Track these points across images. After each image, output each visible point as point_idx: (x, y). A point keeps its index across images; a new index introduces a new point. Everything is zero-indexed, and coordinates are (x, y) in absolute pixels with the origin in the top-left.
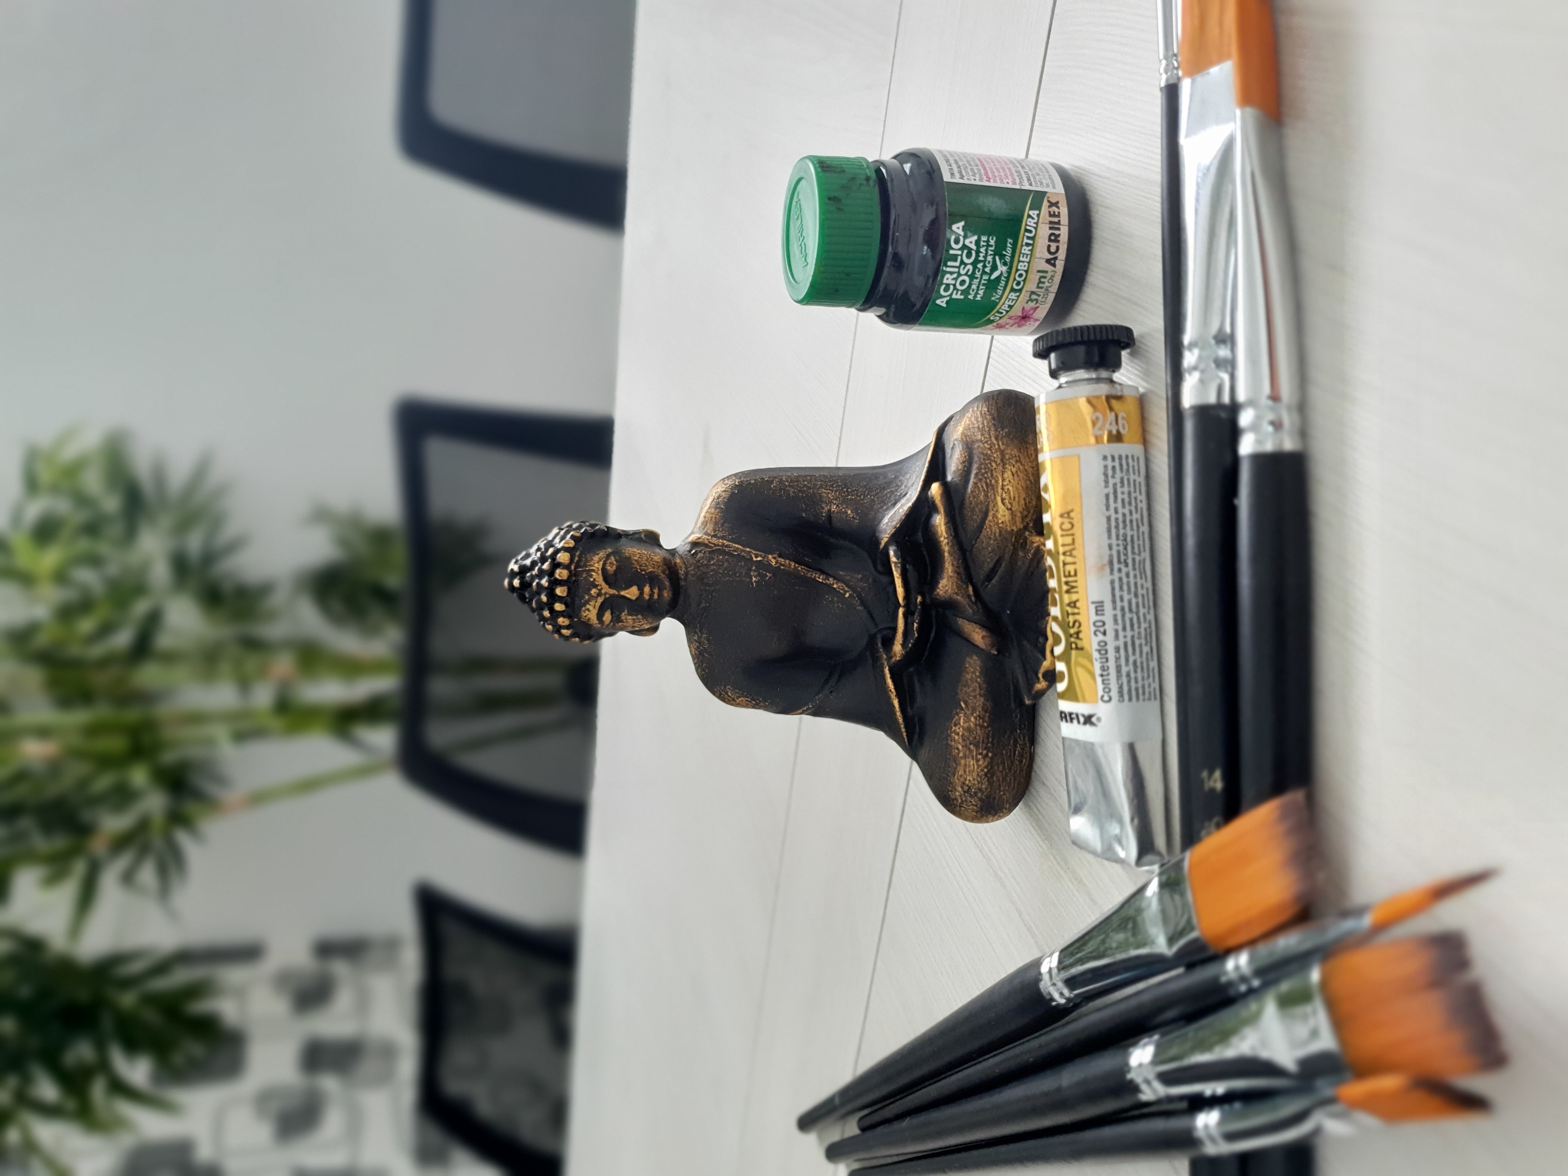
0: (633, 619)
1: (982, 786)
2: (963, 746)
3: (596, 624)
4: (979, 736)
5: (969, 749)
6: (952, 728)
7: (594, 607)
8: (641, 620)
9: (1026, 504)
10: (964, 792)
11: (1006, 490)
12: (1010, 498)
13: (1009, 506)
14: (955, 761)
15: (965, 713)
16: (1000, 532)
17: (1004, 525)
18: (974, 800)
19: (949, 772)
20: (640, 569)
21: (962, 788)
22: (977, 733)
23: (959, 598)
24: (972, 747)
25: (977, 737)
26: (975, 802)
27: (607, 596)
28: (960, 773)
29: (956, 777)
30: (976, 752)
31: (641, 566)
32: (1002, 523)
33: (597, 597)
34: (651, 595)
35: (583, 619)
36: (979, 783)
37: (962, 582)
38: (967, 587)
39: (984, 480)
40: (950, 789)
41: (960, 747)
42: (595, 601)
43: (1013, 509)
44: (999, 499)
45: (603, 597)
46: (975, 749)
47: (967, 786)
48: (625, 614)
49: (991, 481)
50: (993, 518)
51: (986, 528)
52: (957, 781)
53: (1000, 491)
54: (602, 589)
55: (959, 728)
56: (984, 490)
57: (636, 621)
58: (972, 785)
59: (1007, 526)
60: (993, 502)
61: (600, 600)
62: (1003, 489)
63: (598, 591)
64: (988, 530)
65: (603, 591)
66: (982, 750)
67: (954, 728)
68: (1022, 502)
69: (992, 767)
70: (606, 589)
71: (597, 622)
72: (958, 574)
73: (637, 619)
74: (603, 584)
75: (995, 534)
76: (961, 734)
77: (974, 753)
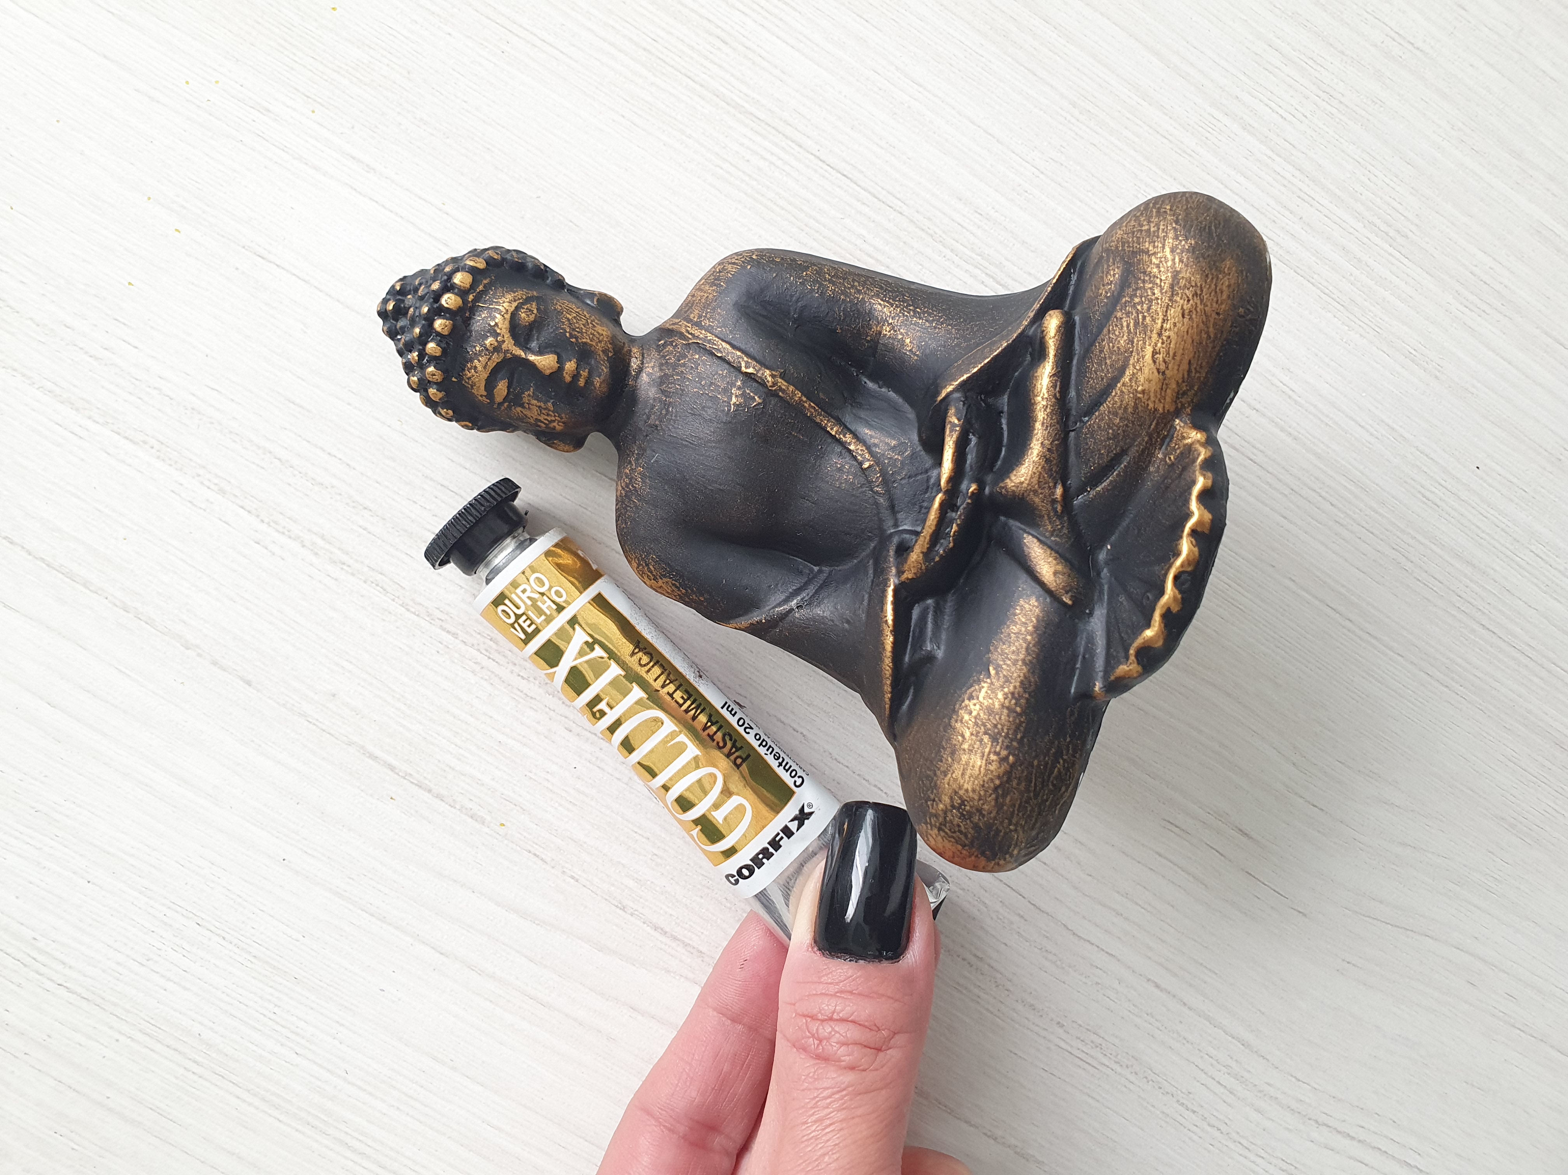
0: (539, 407)
1: (983, 804)
2: (972, 734)
3: (481, 396)
4: (1003, 726)
5: (981, 740)
6: (963, 701)
7: (485, 367)
8: (551, 413)
9: (1189, 371)
10: (953, 807)
11: (1165, 338)
12: (1168, 353)
13: (1163, 367)
14: (953, 753)
15: (992, 683)
16: (1136, 407)
17: (1146, 397)
18: (964, 825)
19: (939, 769)
20: (570, 334)
21: (951, 798)
22: (1000, 719)
23: (1037, 500)
24: (986, 739)
25: (999, 726)
26: (965, 828)
27: (509, 355)
28: (954, 776)
29: (947, 779)
30: (990, 749)
31: (574, 330)
32: (1143, 392)
33: (493, 353)
34: (576, 377)
35: (466, 382)
36: (980, 799)
37: (1050, 476)
38: (1055, 487)
39: (1135, 314)
40: (932, 797)
41: (967, 734)
42: (488, 357)
43: (1167, 372)
44: (1149, 350)
45: (502, 355)
46: (990, 743)
47: (960, 798)
48: (529, 395)
49: (1144, 318)
50: (1130, 380)
51: (1115, 396)
52: (947, 786)
53: (1155, 336)
54: (504, 341)
55: (975, 705)
56: (1129, 332)
57: (543, 411)
58: (968, 799)
59: (1149, 399)
60: (1138, 354)
61: (496, 358)
62: (1160, 335)
63: (496, 344)
64: (1116, 399)
65: (504, 346)
66: (1001, 748)
67: (967, 702)
68: (1185, 366)
69: (1009, 780)
70: (509, 344)
71: (485, 393)
72: (1047, 461)
73: (545, 409)
74: (507, 336)
75: (1126, 408)
76: (974, 713)
77: (987, 750)
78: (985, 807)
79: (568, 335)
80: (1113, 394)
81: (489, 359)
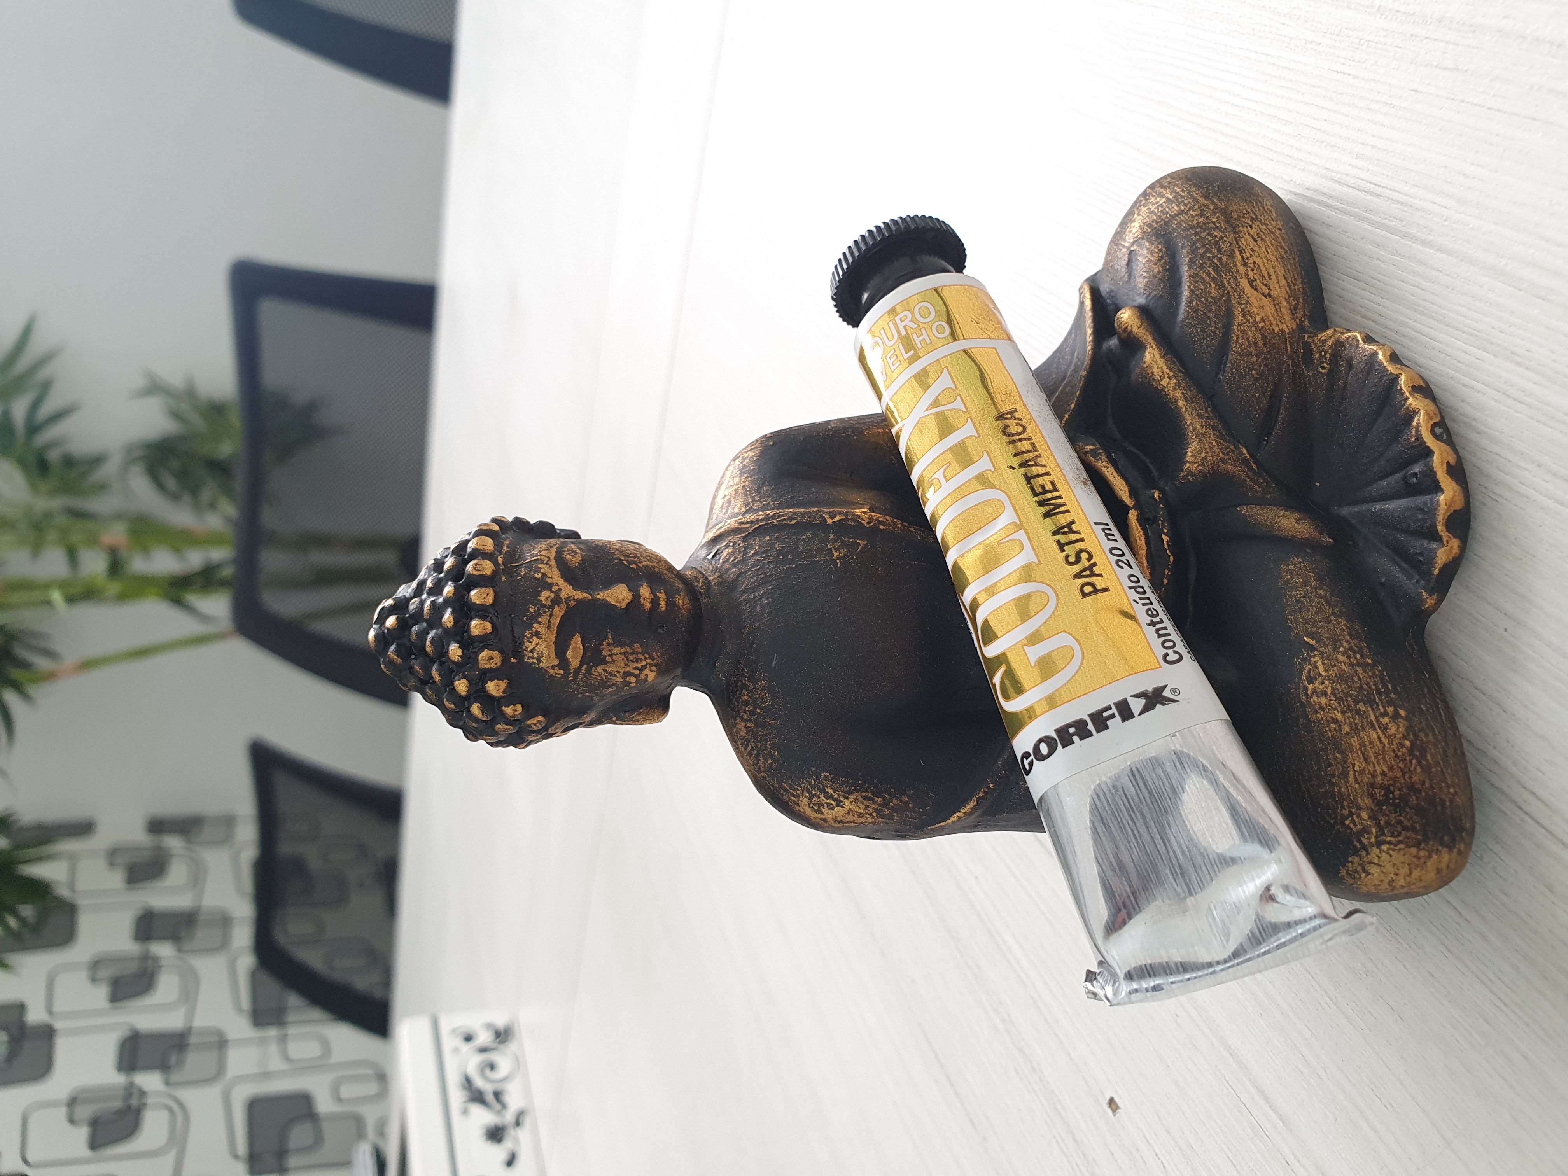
0: (625, 653)
2: (1343, 713)
3: (553, 667)
4: (1368, 684)
5: (1358, 712)
6: (1306, 688)
7: (549, 627)
8: (640, 656)
9: (1289, 286)
10: (1379, 804)
11: (1252, 265)
12: (1263, 276)
13: (1266, 291)
14: (1337, 747)
15: (1322, 653)
16: (1264, 338)
17: (1268, 323)
18: (1405, 817)
19: (1334, 776)
20: (627, 561)
21: (1371, 796)
22: (1359, 679)
23: (1229, 467)
24: (1361, 707)
25: (1365, 686)
26: (1409, 820)
27: (572, 603)
28: (1357, 768)
29: (1351, 779)
30: (1375, 714)
31: (628, 556)
32: (1263, 320)
33: (552, 607)
34: (655, 602)
35: (529, 657)
36: (1403, 775)
37: (1225, 440)
38: (1237, 448)
39: (1208, 263)
40: (1346, 812)
41: (1339, 716)
42: (548, 614)
43: (1272, 293)
44: (1244, 283)
45: (564, 606)
46: (1369, 709)
47: (1382, 787)
48: (609, 644)
49: (1220, 259)
50: (1244, 316)
51: (1238, 338)
52: (1357, 786)
53: (1241, 269)
54: (560, 590)
55: (1323, 683)
56: (1213, 279)
57: (631, 658)
58: (1391, 782)
59: (1271, 324)
60: (1236, 291)
61: (559, 612)
62: (1245, 265)
63: (552, 595)
64: (1241, 340)
65: (563, 595)
66: (1384, 707)
67: (1310, 687)
68: (1283, 282)
69: (1416, 736)
70: (567, 590)
71: (556, 662)
72: (1214, 428)
73: (632, 653)
74: (561, 582)
75: (1256, 344)
76: (1329, 692)
77: (1373, 717)
78: (1415, 779)
79: (625, 562)
80: (1235, 338)
81: (551, 616)
